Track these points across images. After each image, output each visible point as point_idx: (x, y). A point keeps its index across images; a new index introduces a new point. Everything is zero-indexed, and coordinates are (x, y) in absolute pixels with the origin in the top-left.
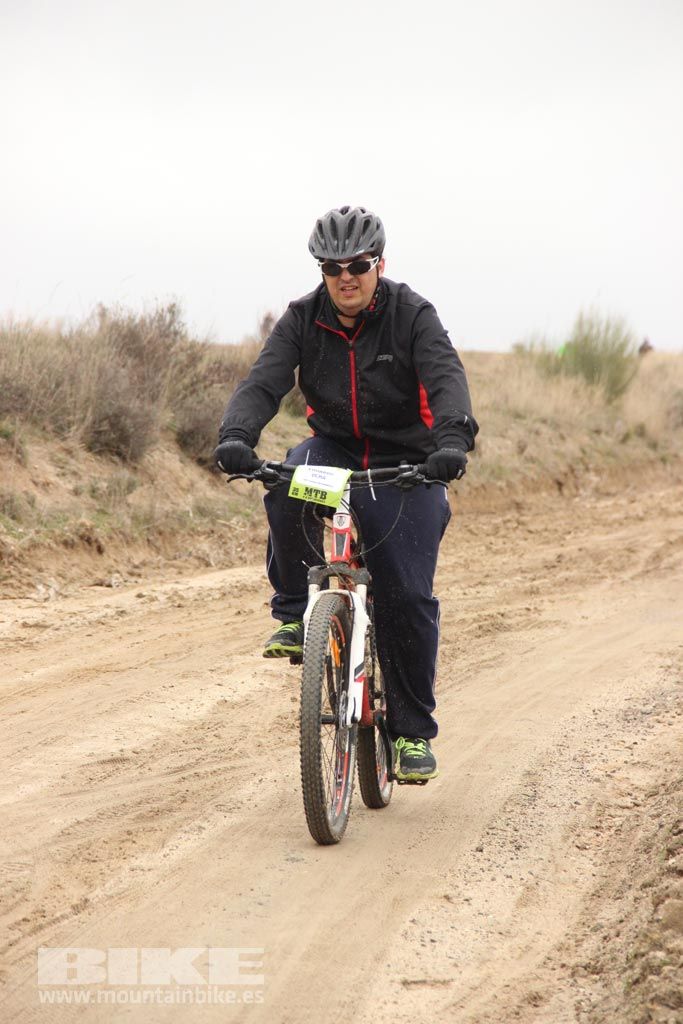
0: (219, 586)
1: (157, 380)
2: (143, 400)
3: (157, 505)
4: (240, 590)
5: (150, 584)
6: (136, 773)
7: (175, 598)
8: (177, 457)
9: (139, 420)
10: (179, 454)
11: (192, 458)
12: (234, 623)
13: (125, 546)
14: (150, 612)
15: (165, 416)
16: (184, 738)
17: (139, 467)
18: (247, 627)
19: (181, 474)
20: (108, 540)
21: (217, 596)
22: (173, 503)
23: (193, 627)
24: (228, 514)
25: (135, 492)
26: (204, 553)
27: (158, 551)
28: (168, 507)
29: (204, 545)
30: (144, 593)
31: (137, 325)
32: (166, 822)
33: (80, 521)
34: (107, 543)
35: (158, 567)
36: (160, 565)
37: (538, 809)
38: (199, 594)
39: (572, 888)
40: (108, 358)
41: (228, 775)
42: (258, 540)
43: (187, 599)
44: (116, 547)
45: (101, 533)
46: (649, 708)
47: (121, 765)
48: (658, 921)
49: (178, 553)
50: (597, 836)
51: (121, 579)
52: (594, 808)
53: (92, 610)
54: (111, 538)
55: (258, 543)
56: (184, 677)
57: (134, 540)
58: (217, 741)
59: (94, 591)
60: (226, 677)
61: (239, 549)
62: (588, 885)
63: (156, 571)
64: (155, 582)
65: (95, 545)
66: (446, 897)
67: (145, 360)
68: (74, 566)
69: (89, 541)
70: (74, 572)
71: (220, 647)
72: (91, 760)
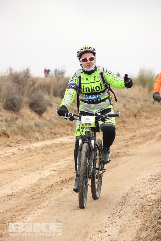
0: (41, 146)
1: (24, 89)
2: (20, 95)
3: (24, 124)
4: (47, 147)
5: (21, 146)
6: (16, 199)
7: (29, 150)
8: (29, 110)
9: (19, 100)
10: (30, 109)
11: (34, 111)
12: (45, 156)
13: (15, 135)
14: (22, 154)
15: (26, 99)
16: (30, 188)
17: (19, 113)
18: (48, 157)
19: (31, 115)
20: (10, 133)
21: (40, 149)
22: (28, 123)
23: (33, 158)
24: (44, 126)
25: (18, 120)
26: (37, 137)
27: (24, 136)
28: (27, 124)
29: (37, 135)
30: (20, 148)
31: (18, 75)
32: (25, 212)
33: (2, 129)
34: (10, 135)
35: (24, 141)
36: (25, 140)
37: (126, 206)
38: (35, 148)
39: (134, 228)
40: (10, 83)
41: (42, 199)
42: (52, 133)
43: (32, 150)
44: (13, 136)
45: (8, 132)
46: (157, 178)
47: (12, 197)
48: (155, 237)
49: (30, 137)
50: (142, 213)
51: (14, 145)
52: (141, 206)
53: (6, 153)
54: (11, 133)
55: (52, 134)
56: (30, 172)
57: (18, 134)
58: (39, 189)
59: (7, 148)
60: (42, 171)
61: (47, 136)
62: (139, 227)
63: (24, 142)
64: (23, 145)
65: (7, 135)
66: (100, 231)
67: (20, 84)
68: (1, 141)
69: (5, 134)
70: (1, 143)
71: (40, 163)
72: (4, 195)
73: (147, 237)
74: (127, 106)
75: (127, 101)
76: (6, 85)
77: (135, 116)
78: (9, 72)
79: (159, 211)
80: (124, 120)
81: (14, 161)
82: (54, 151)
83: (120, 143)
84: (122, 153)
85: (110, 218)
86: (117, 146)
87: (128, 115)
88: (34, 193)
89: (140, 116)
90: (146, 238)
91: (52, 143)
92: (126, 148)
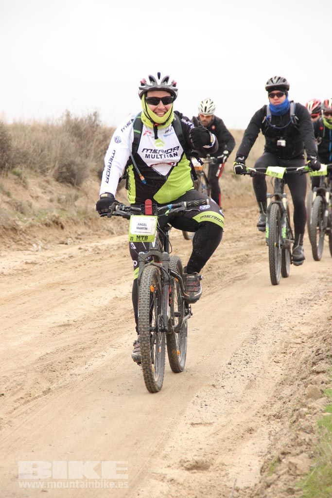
0: (117, 243)
1: (88, 148)
2: (82, 157)
3: (89, 206)
4: (126, 245)
5: (84, 243)
6: (74, 331)
7: (96, 249)
9: (80, 166)
10: (98, 182)
12: (123, 261)
13: (74, 225)
14: (84, 256)
15: (92, 164)
16: (97, 314)
17: (80, 188)
18: (128, 263)
20: (66, 222)
21: (116, 248)
23: (103, 263)
25: (78, 200)
26: (111, 228)
27: (89, 227)
29: (111, 225)
30: (82, 247)
31: (79, 122)
32: (88, 353)
33: (53, 214)
34: (66, 224)
35: (90, 235)
36: (91, 234)
37: (258, 345)
38: (107, 248)
39: (271, 380)
40: (65, 138)
41: (117, 332)
43: (102, 250)
44: (70, 226)
45: (62, 220)
46: (312, 297)
47: (66, 327)
48: (305, 395)
49: (98, 229)
50: (285, 356)
51: (72, 241)
52: (283, 344)
53: (58, 255)
56: (98, 286)
57: (78, 222)
58: (112, 316)
59: (60, 246)
60: (117, 286)
61: (127, 226)
62: (279, 379)
63: (89, 237)
64: (87, 242)
65: (60, 225)
66: (214, 386)
67: (83, 138)
68: (50, 235)
69: (57, 223)
70: (50, 238)
71: (115, 272)
72: (54, 325)
73: (292, 395)
76: (59, 141)
78: (65, 118)
79: (313, 352)
81: (71, 269)
83: (250, 239)
84: (253, 255)
85: (230, 364)
86: (246, 244)
88: (103, 322)
90: (290, 398)
92: (260, 249)
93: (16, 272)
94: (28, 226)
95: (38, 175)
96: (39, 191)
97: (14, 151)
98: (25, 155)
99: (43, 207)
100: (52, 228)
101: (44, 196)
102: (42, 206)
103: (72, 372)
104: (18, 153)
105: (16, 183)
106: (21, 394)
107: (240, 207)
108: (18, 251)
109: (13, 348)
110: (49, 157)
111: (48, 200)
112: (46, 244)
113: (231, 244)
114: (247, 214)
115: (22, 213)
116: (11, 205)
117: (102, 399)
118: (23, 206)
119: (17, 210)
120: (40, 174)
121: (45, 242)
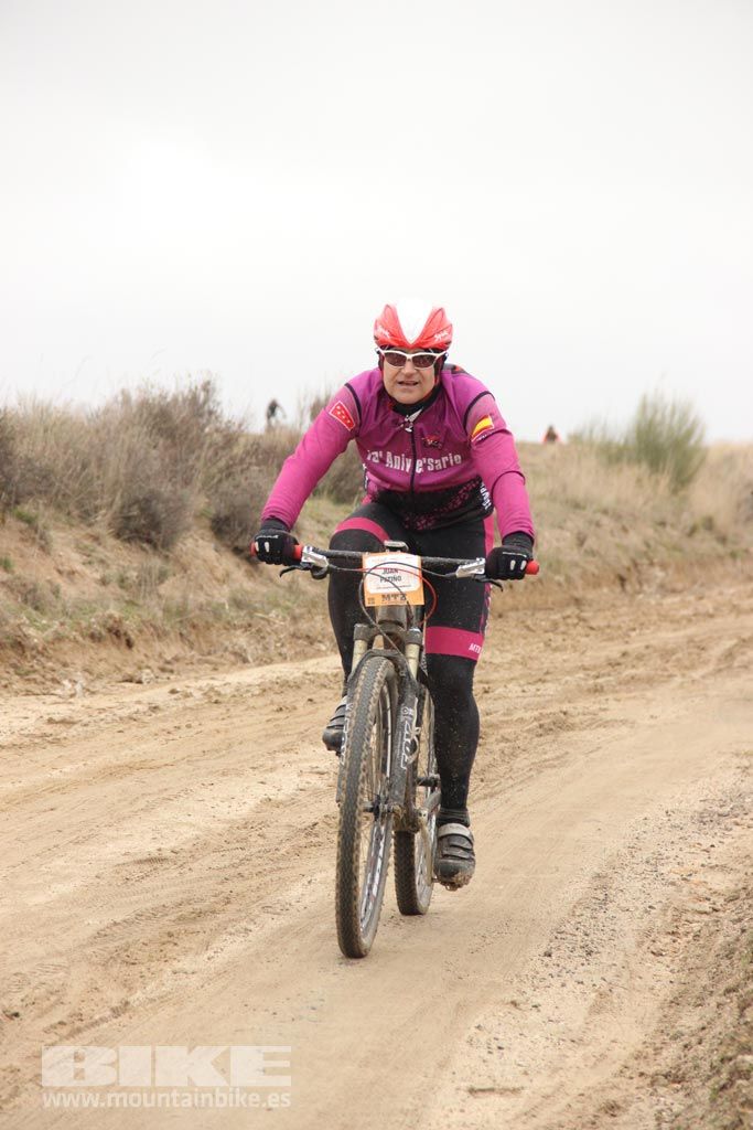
0: (257, 682)
1: (190, 463)
2: (174, 484)
3: (191, 596)
4: (282, 686)
5: (184, 680)
6: (176, 874)
7: (212, 694)
8: (212, 546)
9: (171, 504)
10: (214, 540)
11: (228, 546)
12: (276, 720)
13: (156, 638)
14: (185, 709)
15: (198, 501)
16: (226, 837)
17: (171, 555)
18: (290, 724)
19: (216, 564)
20: (137, 633)
21: (257, 692)
22: (208, 595)
23: (232, 723)
24: (267, 607)
25: (167, 582)
26: (241, 648)
27: (191, 645)
28: (202, 599)
29: (242, 640)
30: (178, 689)
31: (168, 404)
32: (210, 923)
33: (108, 612)
34: (137, 636)
35: (192, 663)
36: (194, 661)
37: (609, 913)
38: (237, 690)
39: (648, 995)
40: (138, 438)
41: (275, 876)
42: (299, 635)
43: (225, 695)
44: (146, 641)
45: (130, 626)
46: (726, 810)
47: (158, 865)
48: (746, 1023)
49: (212, 649)
50: (674, 941)
51: (152, 676)
52: (669, 913)
53: (122, 705)
54: (141, 631)
55: (299, 638)
56: (224, 774)
57: (166, 634)
58: (261, 841)
59: (124, 687)
60: (268, 775)
61: (278, 645)
62: (666, 992)
63: (190, 667)
64: (188, 678)
65: (124, 639)
66: (514, 1004)
67: (177, 441)
68: (101, 660)
69: (117, 635)
70: (102, 667)
71: (261, 744)
72: (127, 859)
73: (704, 1028)
74: (591, 543)
75: (590, 522)
76: (122, 446)
77: (622, 580)
79: (743, 931)
80: (578, 594)
81: (156, 735)
82: (310, 700)
83: (568, 678)
84: (579, 714)
85: (550, 956)
86: (559, 688)
87: (593, 575)
88: (242, 854)
89: (640, 583)
90: (701, 1035)
91: (302, 671)
92: (593, 700)
93: (27, 739)
94: (50, 639)
95: (74, 522)
96: (75, 560)
97: (20, 464)
98: (46, 475)
99: (86, 597)
100: (105, 645)
101: (87, 570)
102: (84, 593)
103: (177, 965)
104: (29, 471)
105: (22, 540)
106: (60, 1014)
107: (535, 609)
108: (27, 695)
109: (32, 910)
110: (100, 482)
111: (96, 581)
112: (92, 681)
113: (525, 688)
114: (555, 625)
115: (36, 608)
116: (12, 590)
117: (253, 1028)
118: (39, 592)
119: (26, 601)
120: (79, 520)
121: (91, 677)
